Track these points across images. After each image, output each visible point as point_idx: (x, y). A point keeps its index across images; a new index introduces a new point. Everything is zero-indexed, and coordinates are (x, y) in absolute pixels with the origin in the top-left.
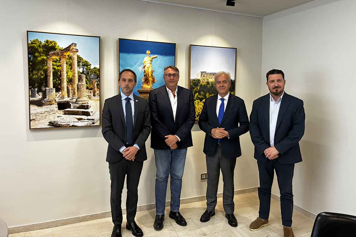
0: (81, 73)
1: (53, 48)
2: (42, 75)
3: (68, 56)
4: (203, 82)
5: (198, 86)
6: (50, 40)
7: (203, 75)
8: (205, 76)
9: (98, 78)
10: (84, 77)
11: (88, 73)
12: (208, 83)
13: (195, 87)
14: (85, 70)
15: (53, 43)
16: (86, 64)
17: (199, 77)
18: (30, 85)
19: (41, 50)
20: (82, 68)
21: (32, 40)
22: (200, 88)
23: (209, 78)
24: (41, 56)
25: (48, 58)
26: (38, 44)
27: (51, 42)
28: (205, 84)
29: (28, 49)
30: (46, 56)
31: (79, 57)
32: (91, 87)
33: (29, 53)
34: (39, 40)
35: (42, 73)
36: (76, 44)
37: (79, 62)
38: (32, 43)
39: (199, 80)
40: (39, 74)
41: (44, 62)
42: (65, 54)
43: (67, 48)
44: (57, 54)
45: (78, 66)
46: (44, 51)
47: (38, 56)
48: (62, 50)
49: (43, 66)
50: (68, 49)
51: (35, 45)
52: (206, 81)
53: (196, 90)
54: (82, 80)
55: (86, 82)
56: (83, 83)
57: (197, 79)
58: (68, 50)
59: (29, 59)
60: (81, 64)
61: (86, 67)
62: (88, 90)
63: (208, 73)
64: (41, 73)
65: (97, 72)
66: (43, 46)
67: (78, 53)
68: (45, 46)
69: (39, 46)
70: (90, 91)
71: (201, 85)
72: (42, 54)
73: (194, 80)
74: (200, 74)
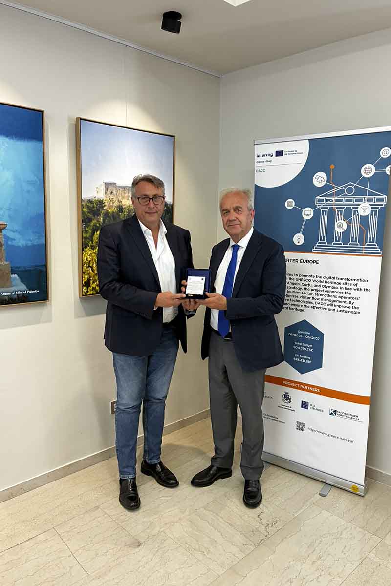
4: (110, 207)
5: (99, 215)
7: (109, 191)
8: (115, 192)
12: (121, 209)
13: (93, 218)
17: (101, 195)
22: (103, 220)
23: (123, 198)
28: (115, 210)
39: (101, 202)
52: (116, 204)
53: (95, 225)
57: (96, 198)
63: (120, 187)
71: (107, 214)
73: (90, 201)
74: (103, 187)
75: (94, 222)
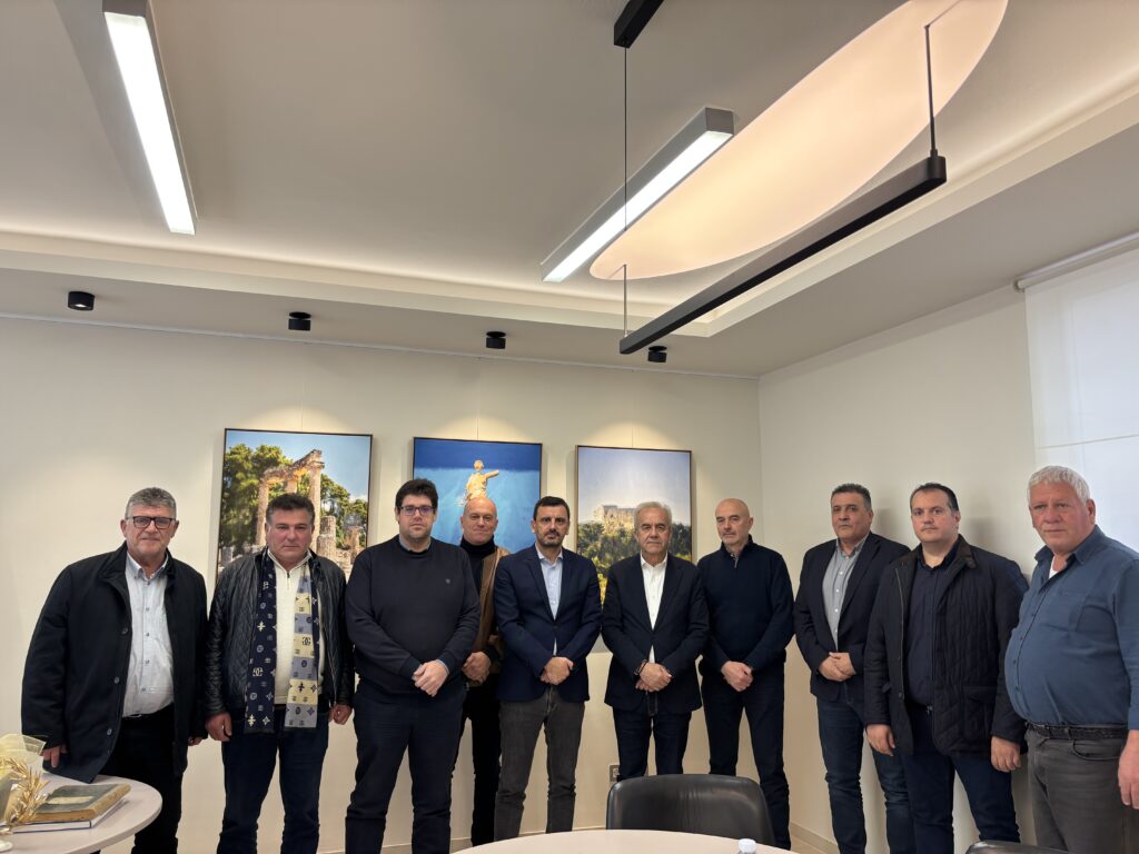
0: (328, 514)
1: (274, 462)
2: (247, 518)
3: (303, 477)
4: (611, 531)
5: (596, 539)
6: (269, 446)
7: (609, 515)
8: (615, 516)
9: (363, 523)
10: (333, 521)
11: (342, 513)
12: (623, 533)
13: (590, 543)
14: (336, 506)
15: (273, 452)
16: (339, 494)
17: (599, 519)
18: (220, 540)
19: (248, 466)
20: (329, 503)
21: (233, 447)
22: (602, 545)
23: (626, 521)
24: (247, 477)
25: (261, 482)
26: (244, 454)
27: (270, 450)
28: (616, 534)
29: (224, 466)
30: (258, 479)
31: (325, 481)
32: (348, 542)
33: (225, 473)
34: (247, 446)
35: (248, 514)
36: (320, 453)
37: (323, 489)
38: (233, 453)
39: (599, 527)
40: (241, 517)
41: (252, 491)
42: (296, 473)
43: (301, 460)
44: (281, 475)
45: (323, 497)
46: (254, 467)
47: (242, 479)
48: (290, 466)
49: (250, 500)
50: (302, 463)
51: (238, 457)
52: (617, 527)
53: (592, 550)
54: (329, 529)
55: (337, 532)
56: (330, 535)
57: (594, 522)
58: (304, 465)
59: (224, 484)
60: (328, 493)
61: (338, 500)
62: (339, 551)
63: (621, 510)
64: (244, 515)
65: (363, 510)
66: (253, 458)
67: (323, 472)
68: (257, 459)
69: (246, 459)
70: (344, 552)
71: (605, 539)
72: (249, 475)
73: (588, 526)
74: (602, 511)
75: (591, 547)
